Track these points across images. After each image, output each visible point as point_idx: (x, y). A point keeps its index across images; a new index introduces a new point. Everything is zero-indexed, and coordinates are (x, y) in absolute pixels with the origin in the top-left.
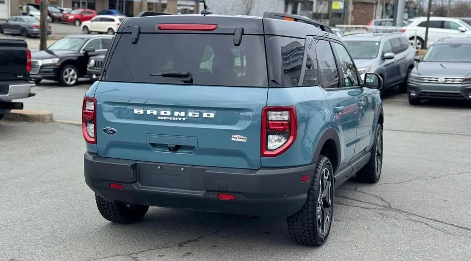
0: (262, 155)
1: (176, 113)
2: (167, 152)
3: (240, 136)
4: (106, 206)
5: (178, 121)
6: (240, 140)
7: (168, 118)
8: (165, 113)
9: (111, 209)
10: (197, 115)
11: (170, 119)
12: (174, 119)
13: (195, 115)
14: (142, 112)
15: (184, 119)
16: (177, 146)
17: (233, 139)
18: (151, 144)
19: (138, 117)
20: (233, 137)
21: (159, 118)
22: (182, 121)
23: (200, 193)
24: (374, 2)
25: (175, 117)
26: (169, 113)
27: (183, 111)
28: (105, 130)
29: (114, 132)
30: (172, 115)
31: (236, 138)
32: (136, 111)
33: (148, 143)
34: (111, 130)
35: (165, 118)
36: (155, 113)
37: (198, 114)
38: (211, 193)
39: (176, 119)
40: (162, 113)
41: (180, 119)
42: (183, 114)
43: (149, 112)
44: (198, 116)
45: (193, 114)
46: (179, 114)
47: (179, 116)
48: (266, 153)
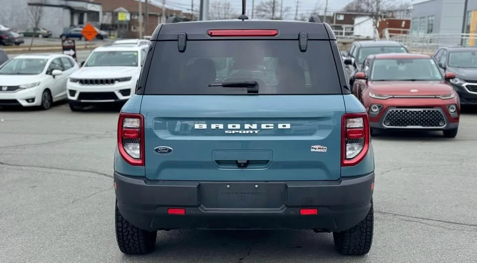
0: (343, 164)
1: (247, 126)
2: (236, 168)
3: (319, 146)
4: (130, 237)
5: (249, 134)
6: (320, 150)
7: (238, 132)
8: (233, 126)
9: (136, 239)
10: (271, 126)
11: (240, 132)
12: (244, 132)
13: (269, 126)
14: (204, 126)
15: (256, 132)
16: (248, 161)
17: (312, 150)
18: (217, 161)
19: (200, 132)
20: (313, 148)
21: (226, 132)
22: (254, 134)
23: (279, 211)
24: (159, 14)
25: (247, 130)
26: (238, 126)
27: (255, 123)
28: (157, 150)
29: (170, 151)
30: (242, 128)
31: (316, 149)
32: (197, 126)
33: (214, 160)
34: (166, 150)
35: (233, 132)
36: (221, 126)
37: (273, 125)
38: (292, 209)
39: (247, 132)
40: (230, 126)
41: (251, 132)
42: (255, 126)
43: (213, 126)
44: (272, 128)
45: (267, 126)
46: (251, 126)
47: (250, 129)
48: (346, 162)
